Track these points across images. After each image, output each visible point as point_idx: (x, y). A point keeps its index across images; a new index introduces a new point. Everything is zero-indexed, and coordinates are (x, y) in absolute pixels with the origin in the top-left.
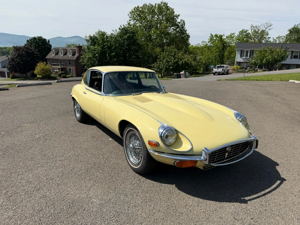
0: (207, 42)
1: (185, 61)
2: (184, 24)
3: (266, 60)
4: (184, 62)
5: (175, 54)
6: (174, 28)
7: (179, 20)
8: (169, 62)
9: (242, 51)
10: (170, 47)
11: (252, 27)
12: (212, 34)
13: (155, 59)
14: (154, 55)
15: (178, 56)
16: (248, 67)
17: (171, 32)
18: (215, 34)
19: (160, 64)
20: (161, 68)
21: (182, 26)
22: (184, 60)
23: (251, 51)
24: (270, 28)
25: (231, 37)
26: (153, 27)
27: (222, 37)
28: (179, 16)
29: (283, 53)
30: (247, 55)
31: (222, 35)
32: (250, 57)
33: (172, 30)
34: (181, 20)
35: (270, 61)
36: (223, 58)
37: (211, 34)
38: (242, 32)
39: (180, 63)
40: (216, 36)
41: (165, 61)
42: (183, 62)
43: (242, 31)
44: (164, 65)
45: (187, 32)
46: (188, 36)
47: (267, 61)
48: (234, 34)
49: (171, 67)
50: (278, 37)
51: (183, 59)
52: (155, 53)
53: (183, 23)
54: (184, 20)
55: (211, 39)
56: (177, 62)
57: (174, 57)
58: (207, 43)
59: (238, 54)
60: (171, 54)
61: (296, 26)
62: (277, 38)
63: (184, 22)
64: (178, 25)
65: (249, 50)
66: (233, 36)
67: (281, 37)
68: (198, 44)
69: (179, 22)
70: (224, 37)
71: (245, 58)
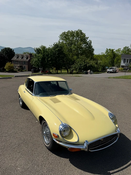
0: (104, 53)
1: (91, 65)
2: (91, 43)
4: (90, 65)
5: (85, 60)
6: (85, 45)
7: (88, 40)
8: (81, 65)
9: (124, 59)
10: (82, 56)
13: (73, 63)
14: (73, 60)
15: (87, 61)
16: (128, 69)
19: (76, 65)
20: (76, 68)
21: (90, 43)
22: (90, 64)
25: (119, 50)
26: (73, 44)
28: (88, 38)
30: (127, 62)
31: (113, 50)
32: (129, 63)
33: (84, 46)
36: (113, 63)
37: (107, 48)
38: (125, 48)
39: (88, 65)
40: (110, 50)
41: (79, 64)
42: (89, 65)
43: (125, 47)
44: (78, 66)
45: (93, 47)
46: (93, 50)
48: (120, 49)
49: (82, 68)
51: (90, 63)
52: (74, 59)
55: (107, 51)
56: (86, 65)
57: (84, 62)
59: (122, 61)
60: (83, 60)
63: (91, 41)
64: (88, 44)
65: (129, 59)
66: (120, 50)
68: (99, 54)
69: (88, 42)
70: (114, 51)
71: (126, 64)
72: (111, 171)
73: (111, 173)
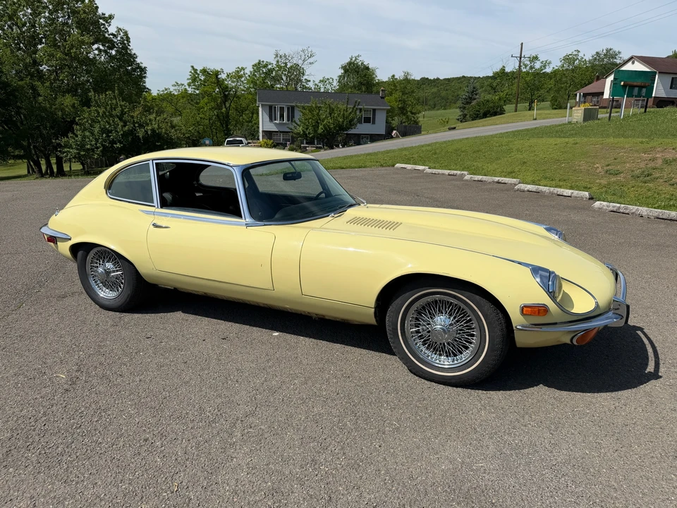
0: (186, 84)
1: (153, 130)
2: (128, 39)
3: (324, 126)
4: (149, 133)
5: (123, 113)
6: (101, 47)
7: (112, 29)
8: (111, 132)
9: (270, 107)
10: (106, 95)
11: (277, 56)
12: (195, 67)
13: (66, 127)
14: (60, 113)
15: (132, 117)
16: (288, 143)
17: (95, 58)
18: (202, 68)
19: (84, 137)
20: (88, 147)
21: (122, 43)
22: (150, 128)
23: (288, 108)
24: (311, 60)
25: (238, 75)
27: (219, 76)
28: (111, 17)
29: (351, 113)
30: (282, 116)
31: (218, 72)
32: (288, 120)
33: (96, 52)
34: (119, 30)
35: (330, 129)
36: (227, 123)
37: (192, 67)
38: (258, 66)
39: (141, 133)
40: (204, 71)
41: (97, 129)
42: (146, 132)
43: (259, 63)
44: (97, 140)
45: (138, 60)
46: (143, 70)
47: (326, 129)
48: (243, 69)
49: (118, 145)
50: (322, 79)
51: (148, 125)
52: (62, 110)
53: (125, 38)
54: (126, 29)
55: (194, 79)
56: (132, 132)
57: (121, 119)
58: (187, 87)
59: (265, 114)
60: (114, 113)
61: (354, 59)
62: (321, 81)
63: (126, 33)
64: (111, 41)
65: (284, 105)
66: (242, 73)
67: (328, 79)
68: (166, 89)
69: (112, 34)
70: (223, 76)
71: (280, 124)
72: (649, 367)
73: (652, 370)
